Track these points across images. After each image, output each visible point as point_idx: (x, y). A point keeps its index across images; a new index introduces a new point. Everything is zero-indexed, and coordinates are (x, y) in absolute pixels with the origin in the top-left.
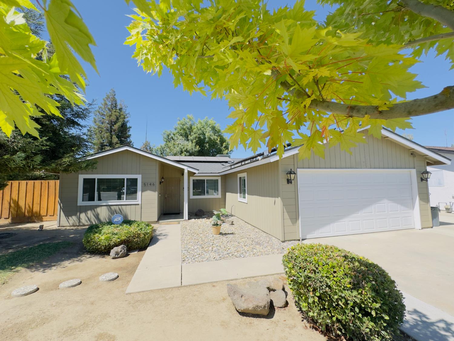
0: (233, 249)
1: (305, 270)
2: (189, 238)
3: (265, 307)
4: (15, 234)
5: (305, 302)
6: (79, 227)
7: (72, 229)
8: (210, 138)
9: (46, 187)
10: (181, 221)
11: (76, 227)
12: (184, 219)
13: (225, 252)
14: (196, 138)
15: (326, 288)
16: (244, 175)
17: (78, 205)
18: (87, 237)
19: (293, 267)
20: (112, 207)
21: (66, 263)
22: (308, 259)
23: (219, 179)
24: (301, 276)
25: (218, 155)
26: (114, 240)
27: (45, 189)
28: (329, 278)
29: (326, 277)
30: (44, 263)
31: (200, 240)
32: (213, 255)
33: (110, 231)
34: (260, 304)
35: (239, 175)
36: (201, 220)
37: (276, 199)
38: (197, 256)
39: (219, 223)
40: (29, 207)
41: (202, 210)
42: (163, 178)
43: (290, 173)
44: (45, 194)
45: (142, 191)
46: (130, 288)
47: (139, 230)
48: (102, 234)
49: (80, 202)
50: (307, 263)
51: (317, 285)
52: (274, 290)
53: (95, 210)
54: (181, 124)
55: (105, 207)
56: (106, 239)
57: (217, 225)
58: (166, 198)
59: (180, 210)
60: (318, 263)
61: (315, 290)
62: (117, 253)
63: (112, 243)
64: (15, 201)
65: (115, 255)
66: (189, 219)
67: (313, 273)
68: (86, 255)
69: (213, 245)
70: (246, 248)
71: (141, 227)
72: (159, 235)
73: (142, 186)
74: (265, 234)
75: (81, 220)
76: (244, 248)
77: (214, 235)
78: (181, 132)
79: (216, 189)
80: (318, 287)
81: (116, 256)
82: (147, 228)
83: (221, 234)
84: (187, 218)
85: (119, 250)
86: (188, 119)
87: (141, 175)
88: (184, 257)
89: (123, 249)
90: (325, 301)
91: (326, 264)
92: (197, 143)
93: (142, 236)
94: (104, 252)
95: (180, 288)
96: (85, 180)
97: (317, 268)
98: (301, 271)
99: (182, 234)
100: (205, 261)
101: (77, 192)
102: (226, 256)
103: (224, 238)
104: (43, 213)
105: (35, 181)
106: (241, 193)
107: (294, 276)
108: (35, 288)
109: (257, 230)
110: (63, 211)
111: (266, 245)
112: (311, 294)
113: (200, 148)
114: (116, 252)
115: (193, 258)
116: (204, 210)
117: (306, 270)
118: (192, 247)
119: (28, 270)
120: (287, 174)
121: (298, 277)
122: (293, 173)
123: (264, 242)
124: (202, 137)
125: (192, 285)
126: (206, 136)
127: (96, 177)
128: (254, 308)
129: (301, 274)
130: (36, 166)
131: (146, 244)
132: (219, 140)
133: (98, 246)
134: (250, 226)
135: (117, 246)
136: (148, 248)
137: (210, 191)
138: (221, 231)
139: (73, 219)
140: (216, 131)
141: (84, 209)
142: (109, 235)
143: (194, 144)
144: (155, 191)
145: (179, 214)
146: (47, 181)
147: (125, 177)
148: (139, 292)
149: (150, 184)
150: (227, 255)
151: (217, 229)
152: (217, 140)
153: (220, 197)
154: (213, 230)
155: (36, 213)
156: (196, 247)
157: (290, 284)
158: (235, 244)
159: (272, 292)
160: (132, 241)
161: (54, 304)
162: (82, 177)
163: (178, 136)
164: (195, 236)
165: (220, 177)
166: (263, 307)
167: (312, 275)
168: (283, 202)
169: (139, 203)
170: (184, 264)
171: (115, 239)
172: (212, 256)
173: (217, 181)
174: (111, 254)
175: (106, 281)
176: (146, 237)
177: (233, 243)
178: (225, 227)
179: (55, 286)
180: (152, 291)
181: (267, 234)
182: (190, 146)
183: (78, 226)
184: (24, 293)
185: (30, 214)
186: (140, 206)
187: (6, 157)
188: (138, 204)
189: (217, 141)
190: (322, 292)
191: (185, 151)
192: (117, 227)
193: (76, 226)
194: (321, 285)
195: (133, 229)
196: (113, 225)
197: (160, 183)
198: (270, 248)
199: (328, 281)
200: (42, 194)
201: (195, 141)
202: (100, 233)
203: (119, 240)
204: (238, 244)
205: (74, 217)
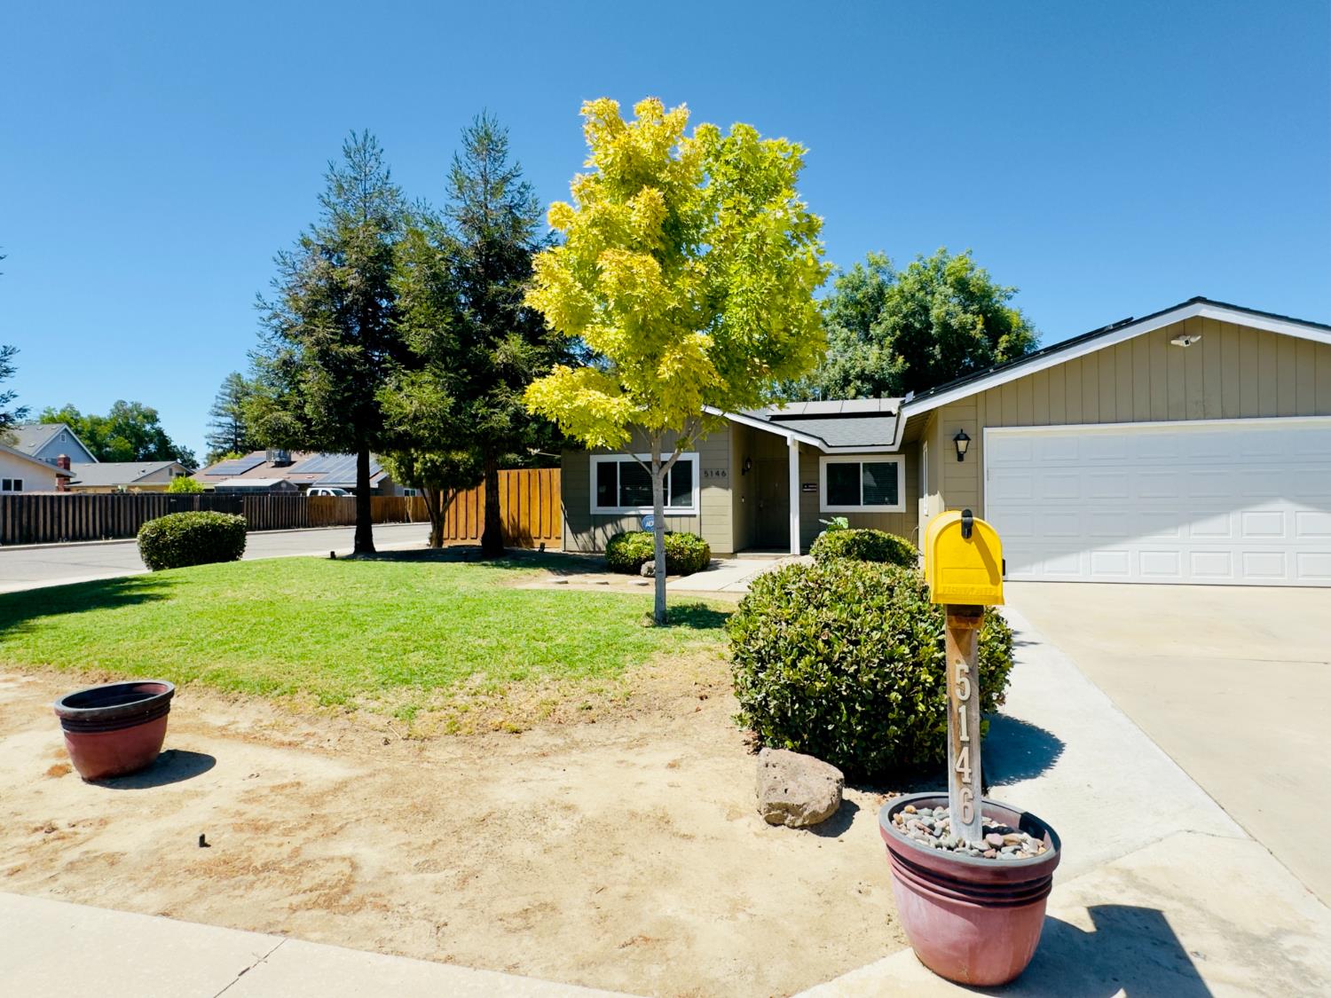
8: (945, 326)
9: (536, 481)
11: (589, 554)
12: (791, 553)
14: (894, 329)
17: (591, 513)
23: (901, 461)
26: (645, 551)
27: (536, 485)
30: (564, 572)
33: (640, 540)
40: (514, 520)
42: (749, 460)
44: (535, 494)
45: (702, 488)
47: (682, 543)
48: (630, 544)
49: (595, 509)
53: (618, 523)
54: (847, 287)
55: (635, 519)
56: (635, 549)
58: (761, 509)
62: (650, 570)
63: (643, 556)
65: (648, 573)
66: (802, 554)
68: (610, 573)
71: (686, 540)
73: (701, 478)
75: (595, 540)
78: (847, 312)
82: (697, 542)
84: (798, 553)
85: (653, 566)
86: (870, 266)
87: (698, 454)
92: (899, 347)
93: (687, 552)
94: (633, 567)
96: (600, 465)
101: (589, 489)
104: (535, 533)
105: (520, 471)
110: (569, 524)
113: (908, 365)
114: (648, 569)
119: (549, 572)
124: (917, 325)
126: (933, 319)
127: (619, 459)
131: (693, 566)
132: (980, 326)
133: (625, 560)
135: (650, 560)
139: (584, 539)
140: (972, 294)
141: (601, 521)
143: (887, 351)
144: (727, 489)
146: (538, 470)
147: (670, 457)
149: (717, 474)
152: (975, 328)
153: (904, 511)
155: (524, 530)
160: (673, 558)
162: (595, 460)
163: (837, 327)
165: (903, 456)
169: (697, 512)
171: (647, 551)
173: (893, 467)
174: (642, 570)
182: (873, 357)
183: (593, 552)
185: (516, 533)
186: (698, 517)
188: (695, 516)
189: (973, 333)
191: (858, 377)
193: (590, 551)
195: (675, 541)
197: (744, 471)
200: (531, 496)
201: (892, 339)
203: (652, 553)
205: (585, 535)
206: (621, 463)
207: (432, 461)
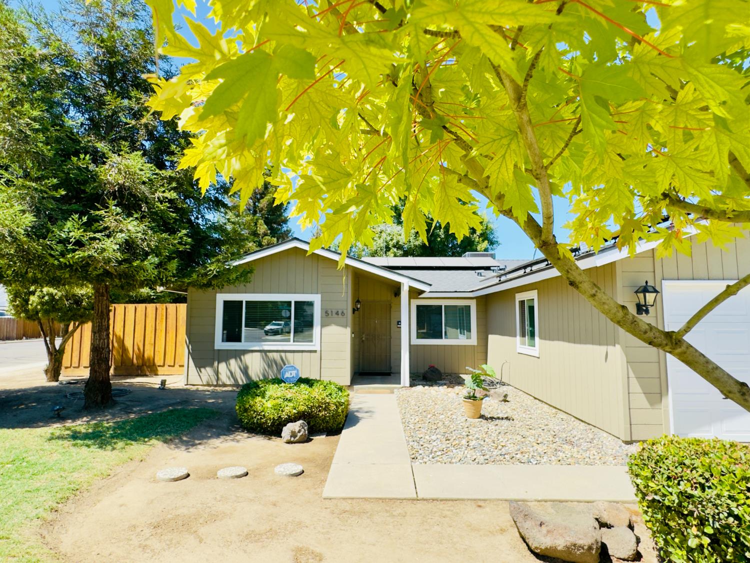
0: (511, 448)
1: (679, 481)
2: (417, 420)
3: (590, 548)
4: (130, 392)
5: (681, 550)
6: (217, 388)
7: (208, 391)
9: (162, 315)
10: (396, 388)
11: (212, 388)
12: (402, 385)
13: (496, 452)
15: (727, 518)
16: (533, 295)
17: (216, 348)
18: (242, 403)
19: (653, 477)
20: (270, 355)
21: (215, 442)
22: (687, 462)
23: (473, 305)
24: (671, 494)
25: (467, 253)
26: (287, 409)
27: (162, 319)
28: (736, 500)
29: (730, 497)
30: (185, 439)
31: (439, 425)
32: (470, 454)
33: (279, 394)
34: (580, 542)
35: (519, 297)
36: (436, 388)
37: (611, 349)
38: (440, 453)
39: (477, 395)
40: (139, 349)
41: (437, 369)
42: (358, 301)
43: (645, 290)
44: (161, 327)
45: (322, 326)
46: (328, 490)
47: (327, 396)
48: (267, 398)
49: (220, 344)
50: (685, 469)
51: (707, 512)
52: (609, 527)
53: (242, 357)
55: (258, 354)
56: (274, 408)
57: (474, 397)
58: (363, 341)
59: (391, 368)
60: (709, 469)
61: (702, 522)
62: (293, 434)
63: (284, 416)
64: (120, 337)
65: (291, 437)
66: (412, 385)
67: (699, 489)
68: (242, 434)
69: (468, 436)
70: (540, 449)
71: (330, 392)
72: (357, 411)
73: (321, 317)
74: (583, 424)
75: (220, 376)
76: (536, 447)
77: (468, 419)
79: (464, 326)
80: (710, 517)
81: (292, 439)
82: (340, 393)
83: (482, 417)
84: (408, 384)
85: (297, 429)
87: (319, 296)
88: (414, 452)
89: (303, 428)
90: (727, 546)
91: (730, 473)
93: (333, 407)
94: (273, 430)
95: (415, 502)
96: (227, 304)
97: (707, 480)
98: (670, 484)
99: (403, 412)
100: (456, 463)
101: (214, 325)
102: (498, 458)
103: (491, 425)
104: (159, 361)
105: (148, 305)
106: (523, 335)
107: (656, 494)
108: (184, 472)
109: (564, 416)
110: (193, 359)
111: (585, 445)
112: (694, 530)
114: (292, 432)
115: (431, 456)
116: (442, 371)
117: (681, 482)
118: (427, 437)
119: (165, 445)
120: (637, 292)
121: (664, 495)
122: (650, 289)
123: (581, 441)
125: (437, 500)
127: (244, 297)
128: (568, 548)
129: (670, 490)
130: (169, 278)
131: (340, 423)
133: (261, 418)
134: (546, 406)
135: (292, 422)
136: (343, 431)
137: (451, 331)
138: (482, 413)
139: (207, 373)
141: (225, 356)
142: (280, 401)
144: (346, 326)
145: (389, 374)
146: (165, 305)
147: (293, 298)
148: (344, 499)
149: (337, 313)
150: (501, 458)
151: (474, 405)
153: (476, 344)
154: (466, 408)
155: (149, 359)
156: (434, 437)
157: (646, 512)
158: (515, 438)
159: (604, 530)
160: (317, 416)
161: (218, 497)
162: (221, 298)
164: (429, 416)
165: (475, 301)
166: (586, 548)
167: (697, 493)
168: (626, 356)
169: (317, 348)
170: (416, 464)
171: (289, 410)
172: (468, 456)
173: (468, 308)
174: (283, 434)
175: (286, 475)
176: (340, 410)
177: (510, 437)
178: (490, 406)
179: (212, 475)
180: (365, 499)
181: (589, 424)
182: (405, 234)
183: (216, 386)
184: (173, 477)
185: (140, 362)
186: (318, 353)
187: (135, 264)
188: (315, 351)
190: (719, 527)
191: (395, 246)
192: (290, 388)
193: (213, 385)
194: (717, 511)
195: (317, 393)
196: (283, 384)
197: (354, 311)
198: (596, 454)
199: (733, 505)
200: (157, 328)
202: (263, 397)
203: (295, 411)
204: (523, 439)
205: (209, 370)
206: (246, 302)
207: (51, 295)
